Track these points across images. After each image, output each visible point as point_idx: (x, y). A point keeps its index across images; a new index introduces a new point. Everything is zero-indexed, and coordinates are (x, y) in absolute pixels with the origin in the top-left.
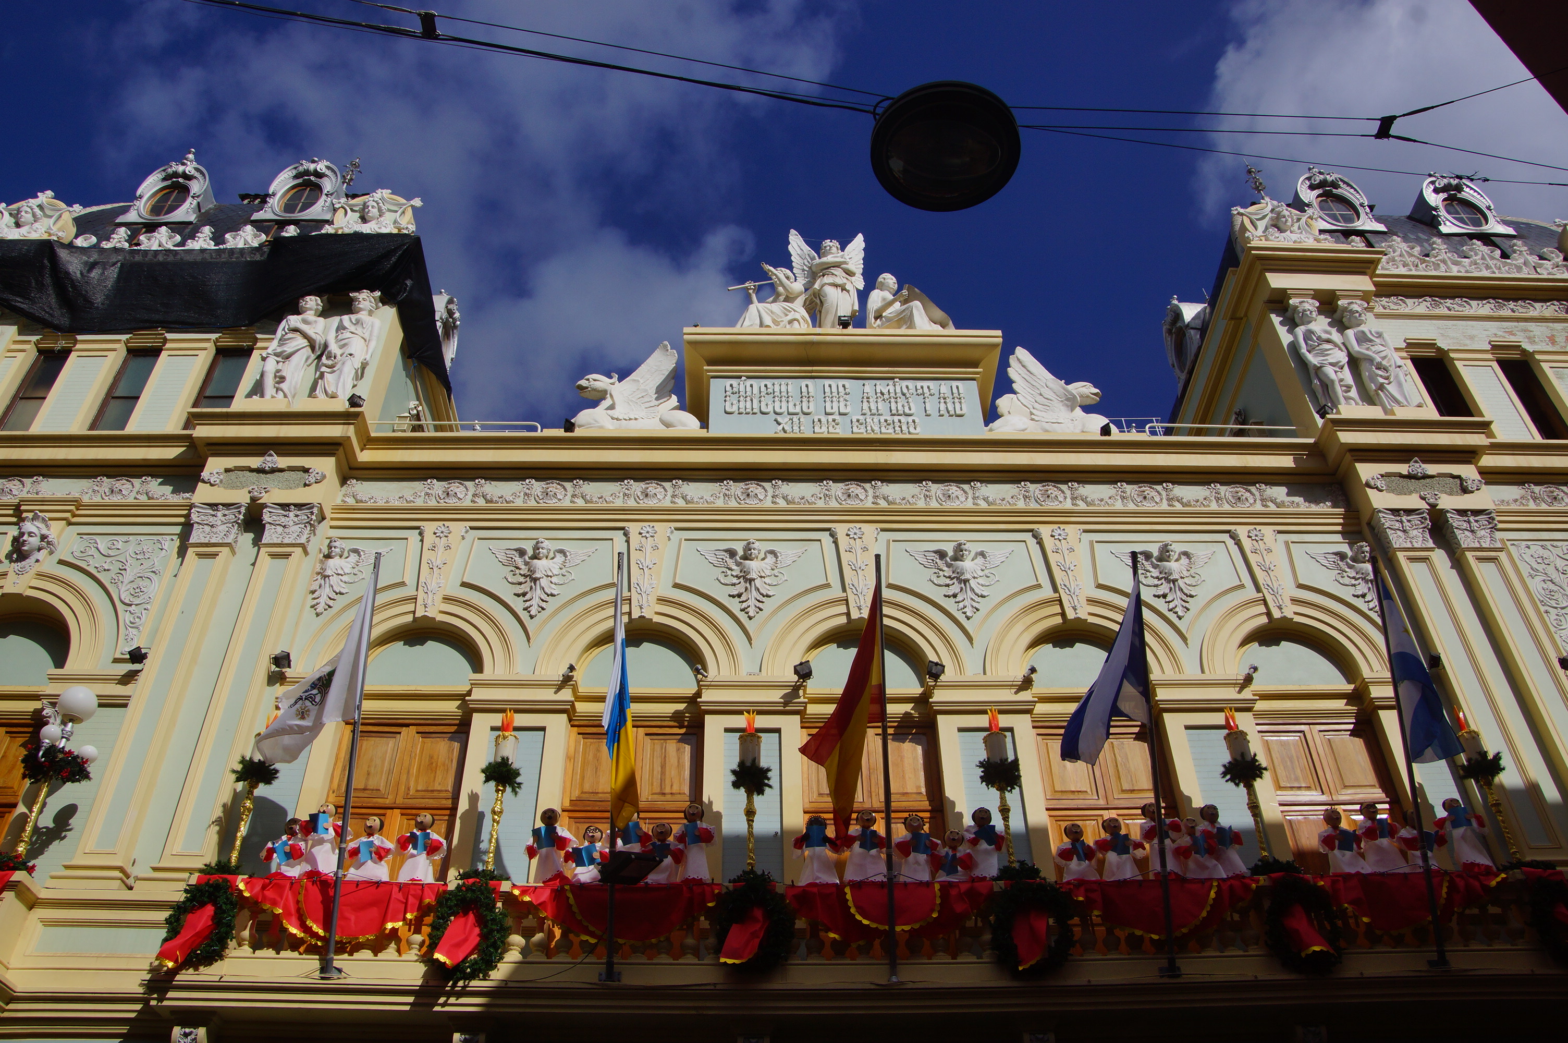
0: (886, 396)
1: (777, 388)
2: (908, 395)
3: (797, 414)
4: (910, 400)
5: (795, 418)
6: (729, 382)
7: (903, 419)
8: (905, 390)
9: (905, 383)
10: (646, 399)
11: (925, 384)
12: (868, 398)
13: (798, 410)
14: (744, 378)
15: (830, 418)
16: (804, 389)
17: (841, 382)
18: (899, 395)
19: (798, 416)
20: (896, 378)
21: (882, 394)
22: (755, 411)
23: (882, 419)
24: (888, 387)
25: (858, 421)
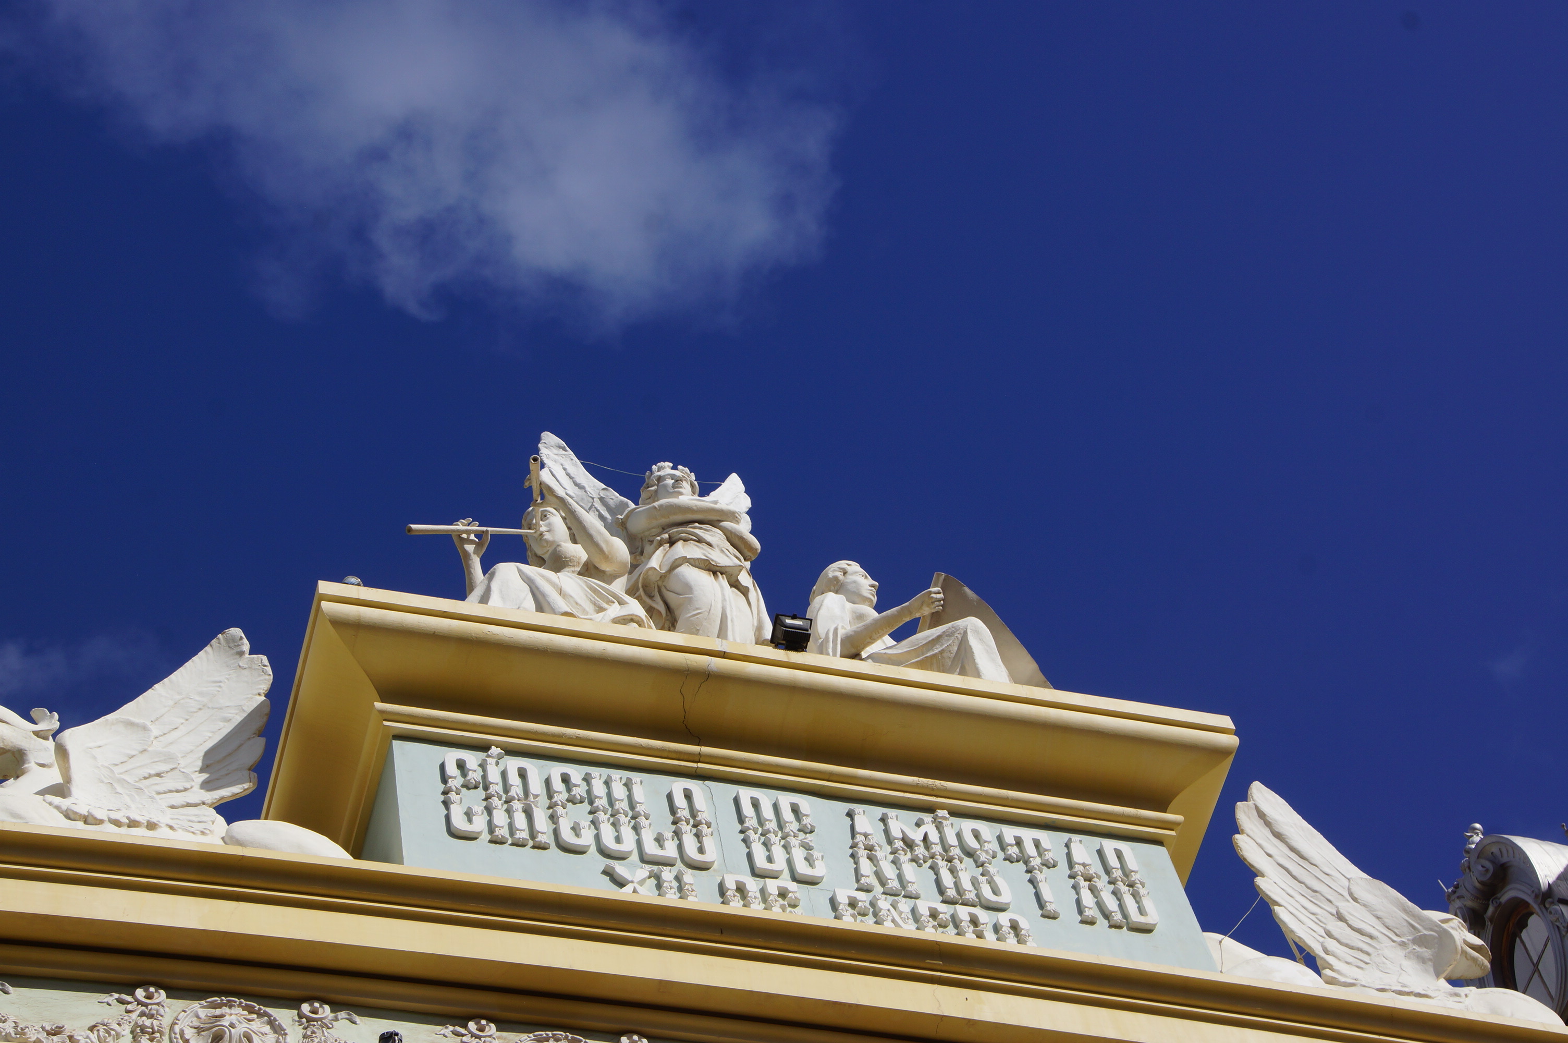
0: (920, 851)
1: (599, 789)
2: (983, 857)
3: (669, 864)
4: (991, 869)
5: (668, 875)
6: (451, 756)
7: (984, 916)
8: (972, 843)
9: (967, 825)
10: (169, 783)
11: (1028, 835)
12: (870, 848)
13: (671, 850)
14: (495, 750)
15: (772, 886)
16: (680, 801)
17: (786, 799)
18: (956, 852)
19: (674, 871)
20: (943, 807)
21: (909, 844)
22: (542, 838)
23: (923, 909)
24: (923, 829)
25: (853, 904)
